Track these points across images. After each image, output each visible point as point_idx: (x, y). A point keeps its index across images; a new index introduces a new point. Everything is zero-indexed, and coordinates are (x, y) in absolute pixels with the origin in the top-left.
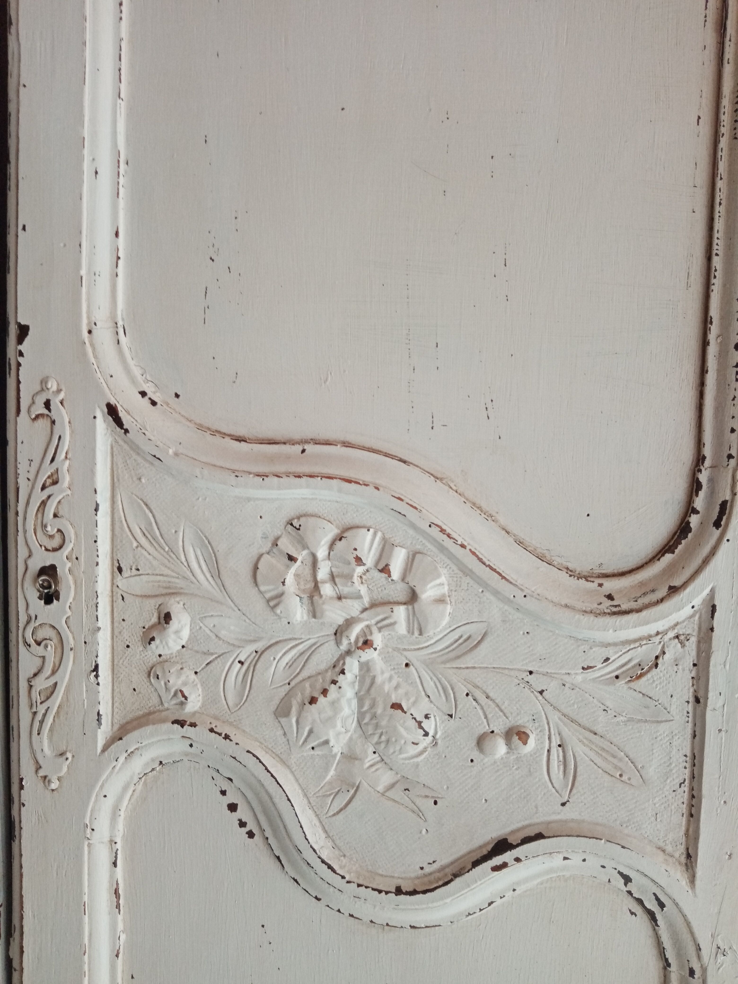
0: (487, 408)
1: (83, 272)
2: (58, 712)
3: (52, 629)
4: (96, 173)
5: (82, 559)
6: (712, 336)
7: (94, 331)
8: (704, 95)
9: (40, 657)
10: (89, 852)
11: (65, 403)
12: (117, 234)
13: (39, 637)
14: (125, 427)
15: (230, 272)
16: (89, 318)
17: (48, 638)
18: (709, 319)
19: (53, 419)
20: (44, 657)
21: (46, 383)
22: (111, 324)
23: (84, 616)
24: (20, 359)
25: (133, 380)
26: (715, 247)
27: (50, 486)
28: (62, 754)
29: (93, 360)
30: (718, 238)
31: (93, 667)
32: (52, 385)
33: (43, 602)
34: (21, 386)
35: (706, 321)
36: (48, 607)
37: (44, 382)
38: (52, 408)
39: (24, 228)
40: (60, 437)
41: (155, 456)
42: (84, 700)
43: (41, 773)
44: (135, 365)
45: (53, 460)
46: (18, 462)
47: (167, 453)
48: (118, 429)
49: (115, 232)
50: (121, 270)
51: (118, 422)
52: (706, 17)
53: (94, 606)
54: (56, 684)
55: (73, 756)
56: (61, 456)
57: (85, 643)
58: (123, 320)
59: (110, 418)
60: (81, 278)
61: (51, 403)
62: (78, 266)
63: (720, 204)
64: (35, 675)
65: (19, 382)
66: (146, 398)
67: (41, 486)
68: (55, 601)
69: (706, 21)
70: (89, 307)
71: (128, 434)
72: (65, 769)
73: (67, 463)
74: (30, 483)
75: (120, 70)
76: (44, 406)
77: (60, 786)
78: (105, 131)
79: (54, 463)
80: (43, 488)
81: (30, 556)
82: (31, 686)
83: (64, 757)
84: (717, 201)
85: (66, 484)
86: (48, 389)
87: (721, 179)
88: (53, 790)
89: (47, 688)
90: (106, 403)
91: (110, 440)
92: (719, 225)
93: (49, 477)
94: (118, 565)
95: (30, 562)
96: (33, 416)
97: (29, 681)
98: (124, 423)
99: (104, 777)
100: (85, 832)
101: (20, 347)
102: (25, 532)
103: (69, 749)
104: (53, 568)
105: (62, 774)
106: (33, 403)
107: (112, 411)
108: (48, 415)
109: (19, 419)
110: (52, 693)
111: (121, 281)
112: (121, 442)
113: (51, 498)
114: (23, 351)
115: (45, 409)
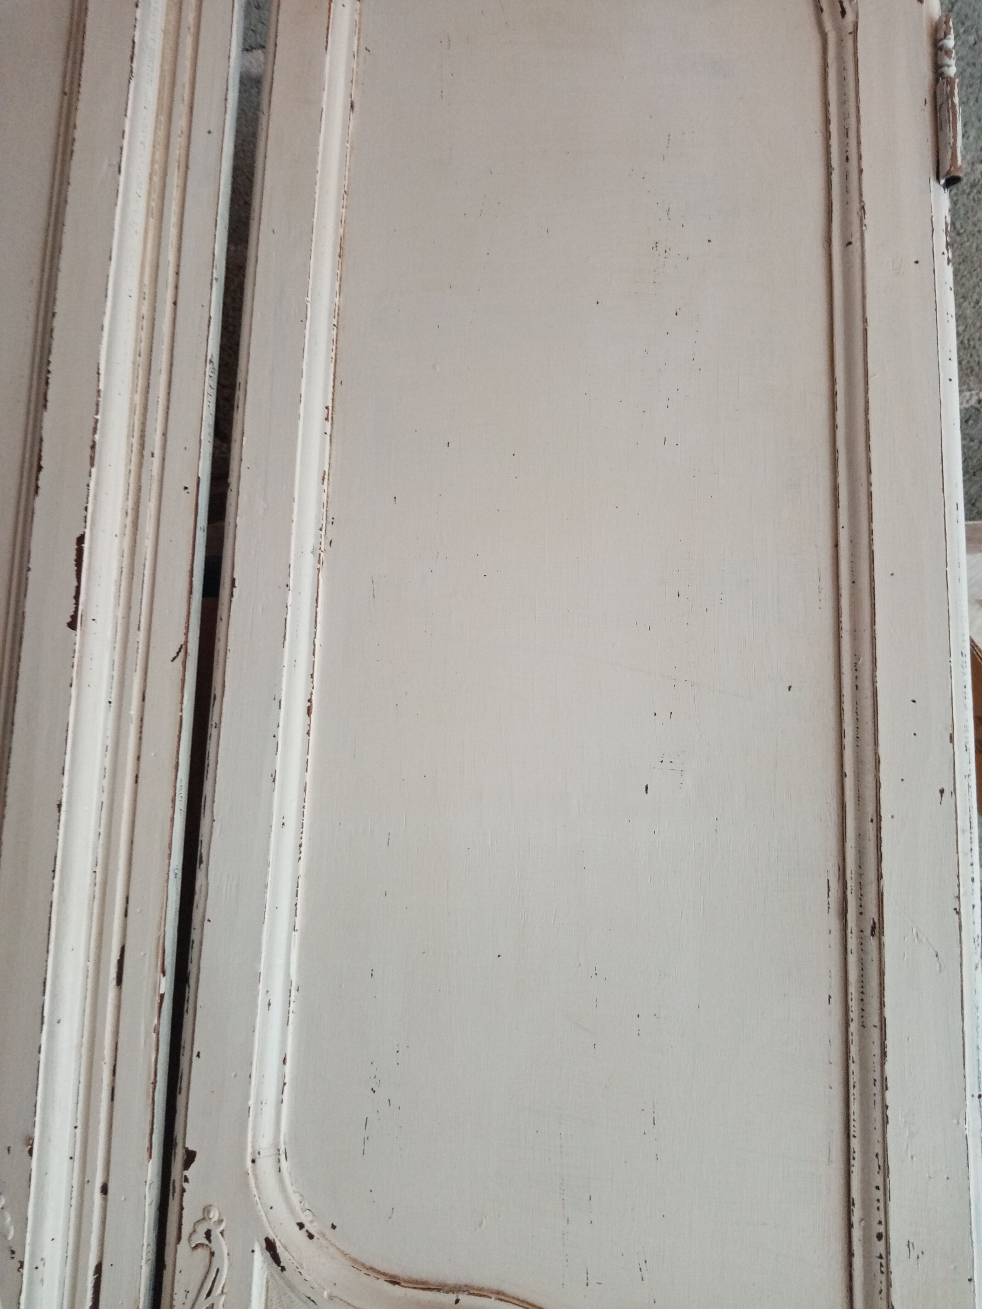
0: (640, 1269)
1: (251, 1103)
4: (269, 1004)
6: (855, 1219)
7: (257, 1161)
8: (833, 976)
11: (225, 1234)
12: (284, 1062)
14: (282, 1264)
15: (390, 1105)
16: (253, 1147)
18: (851, 1200)
19: (212, 1250)
21: (209, 1212)
22: (273, 1151)
24: (185, 1185)
25: (292, 1211)
26: (852, 1129)
29: (255, 1191)
30: (854, 1120)
32: (214, 1215)
34: (184, 1212)
35: (849, 1203)
37: (207, 1210)
38: (212, 1238)
39: (198, 1055)
40: (218, 1270)
41: (309, 1298)
44: (295, 1192)
45: (209, 1294)
46: (175, 1294)
47: (322, 1296)
48: (275, 1265)
49: (283, 1059)
50: (286, 1097)
51: (276, 1258)
52: (829, 904)
56: (217, 1291)
58: (285, 1143)
59: (268, 1254)
60: (249, 1108)
61: (212, 1233)
62: (247, 1098)
63: (854, 1087)
65: (182, 1208)
66: (304, 1230)
69: (829, 908)
70: (254, 1136)
71: (284, 1272)
73: (223, 1297)
75: (296, 905)
76: (205, 1236)
78: (280, 961)
79: (210, 1298)
84: (851, 1083)
86: (210, 1219)
87: (853, 1062)
90: (265, 1237)
91: (266, 1273)
92: (855, 1107)
96: (193, 1245)
98: (281, 1260)
101: (186, 1173)
106: (194, 1231)
107: (270, 1246)
108: (207, 1245)
109: (179, 1247)
111: (285, 1107)
112: (277, 1277)
114: (188, 1177)
115: (205, 1239)
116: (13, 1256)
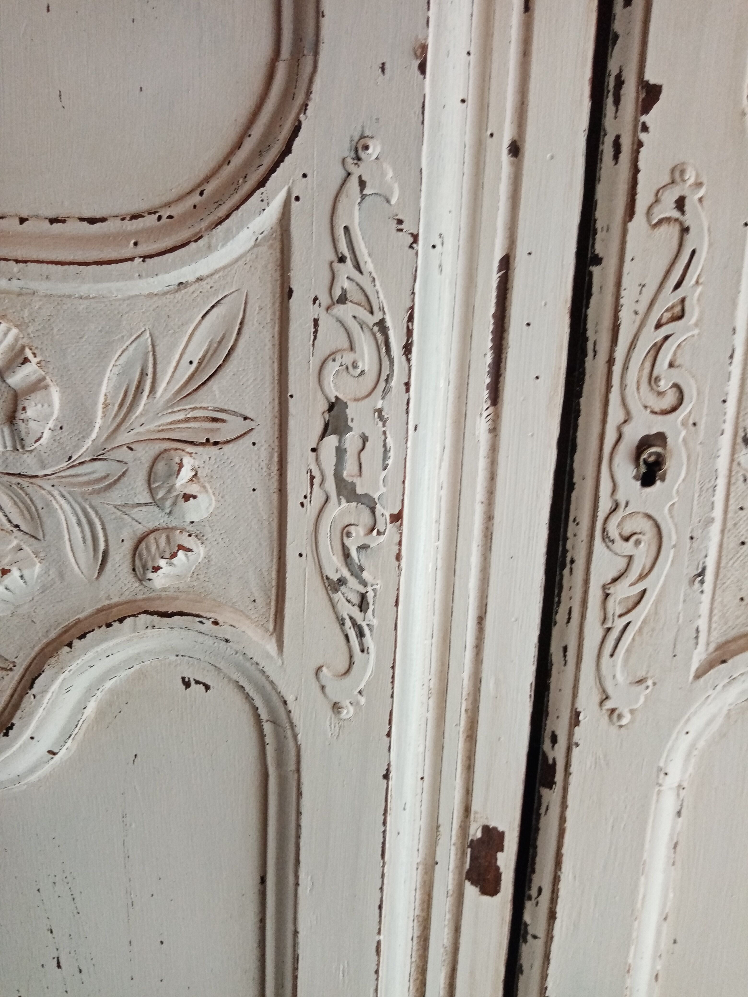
2: (641, 629)
3: (645, 519)
5: (702, 426)
9: (624, 556)
10: (657, 801)
11: (705, 202)
13: (626, 532)
17: (638, 531)
19: (686, 225)
20: (630, 558)
21: (681, 171)
23: (696, 502)
24: (643, 136)
27: (667, 323)
28: (640, 682)
31: (700, 570)
33: (639, 483)
34: (640, 176)
36: (648, 490)
37: (678, 170)
38: (687, 208)
40: (694, 252)
42: (679, 613)
43: (609, 705)
45: (678, 286)
46: (623, 288)
53: (711, 490)
54: (644, 591)
55: (654, 684)
56: (691, 280)
57: (692, 538)
61: (687, 201)
64: (615, 580)
65: (636, 170)
67: (655, 322)
68: (658, 483)
72: (642, 700)
73: (700, 289)
74: (639, 318)
76: (674, 205)
77: (632, 721)
79: (679, 290)
80: (658, 326)
81: (625, 421)
82: (607, 595)
83: (644, 685)
85: (693, 321)
86: (683, 181)
88: (621, 726)
89: (628, 598)
93: (667, 310)
94: (743, 434)
95: (627, 430)
96: (654, 221)
97: (604, 587)
99: (692, 710)
100: (658, 776)
101: (644, 118)
102: (623, 387)
103: (649, 675)
104: (661, 438)
105: (634, 707)
106: (657, 202)
108: (676, 220)
109: (631, 226)
110: (638, 602)
113: (670, 339)
114: (648, 124)
115: (675, 210)
116: (400, 227)
